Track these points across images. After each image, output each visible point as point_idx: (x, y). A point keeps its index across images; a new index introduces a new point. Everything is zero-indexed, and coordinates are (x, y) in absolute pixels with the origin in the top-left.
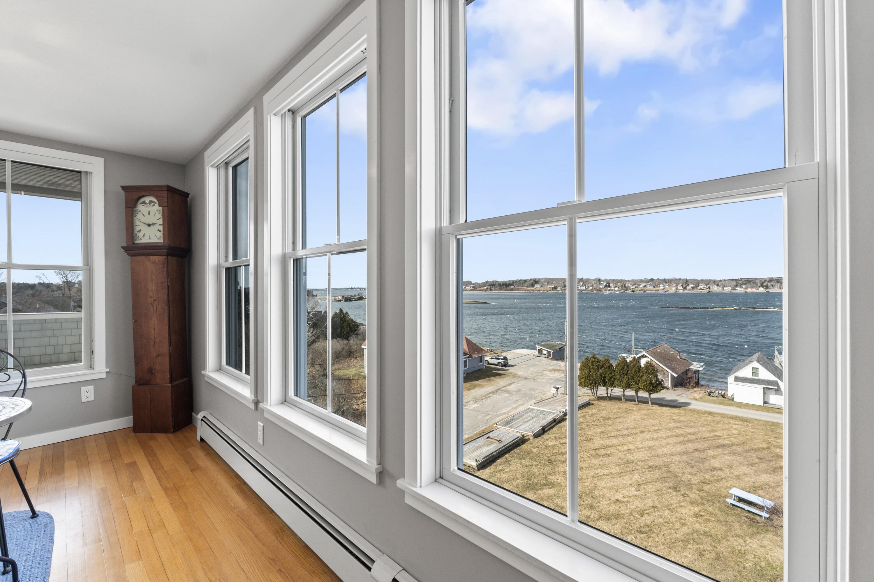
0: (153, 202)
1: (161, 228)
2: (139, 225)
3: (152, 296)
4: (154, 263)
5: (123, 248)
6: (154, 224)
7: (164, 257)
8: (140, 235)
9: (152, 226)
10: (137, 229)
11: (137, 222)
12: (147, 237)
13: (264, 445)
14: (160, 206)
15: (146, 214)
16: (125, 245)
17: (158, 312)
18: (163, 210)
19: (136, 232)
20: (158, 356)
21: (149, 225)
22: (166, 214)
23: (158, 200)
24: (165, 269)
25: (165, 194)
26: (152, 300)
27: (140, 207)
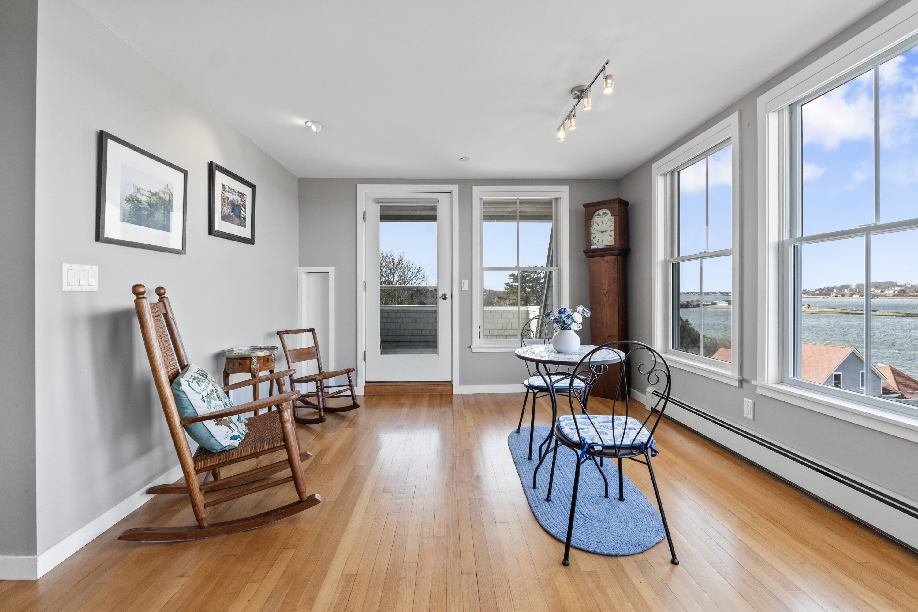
0: (607, 214)
1: (613, 234)
2: (594, 233)
3: (605, 288)
4: (607, 262)
5: (584, 251)
6: (606, 231)
7: (616, 256)
8: (595, 241)
9: (604, 233)
10: (593, 236)
11: (593, 231)
12: (600, 242)
13: (754, 420)
14: (612, 216)
15: (600, 223)
16: (585, 250)
17: (610, 302)
18: (615, 218)
19: (592, 239)
20: (609, 336)
21: (602, 232)
22: (618, 221)
23: (610, 211)
24: (616, 266)
25: (616, 205)
26: (605, 291)
27: (596, 219)
